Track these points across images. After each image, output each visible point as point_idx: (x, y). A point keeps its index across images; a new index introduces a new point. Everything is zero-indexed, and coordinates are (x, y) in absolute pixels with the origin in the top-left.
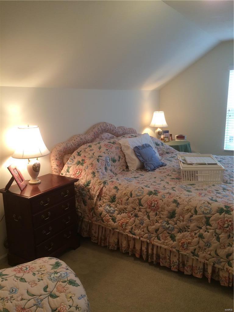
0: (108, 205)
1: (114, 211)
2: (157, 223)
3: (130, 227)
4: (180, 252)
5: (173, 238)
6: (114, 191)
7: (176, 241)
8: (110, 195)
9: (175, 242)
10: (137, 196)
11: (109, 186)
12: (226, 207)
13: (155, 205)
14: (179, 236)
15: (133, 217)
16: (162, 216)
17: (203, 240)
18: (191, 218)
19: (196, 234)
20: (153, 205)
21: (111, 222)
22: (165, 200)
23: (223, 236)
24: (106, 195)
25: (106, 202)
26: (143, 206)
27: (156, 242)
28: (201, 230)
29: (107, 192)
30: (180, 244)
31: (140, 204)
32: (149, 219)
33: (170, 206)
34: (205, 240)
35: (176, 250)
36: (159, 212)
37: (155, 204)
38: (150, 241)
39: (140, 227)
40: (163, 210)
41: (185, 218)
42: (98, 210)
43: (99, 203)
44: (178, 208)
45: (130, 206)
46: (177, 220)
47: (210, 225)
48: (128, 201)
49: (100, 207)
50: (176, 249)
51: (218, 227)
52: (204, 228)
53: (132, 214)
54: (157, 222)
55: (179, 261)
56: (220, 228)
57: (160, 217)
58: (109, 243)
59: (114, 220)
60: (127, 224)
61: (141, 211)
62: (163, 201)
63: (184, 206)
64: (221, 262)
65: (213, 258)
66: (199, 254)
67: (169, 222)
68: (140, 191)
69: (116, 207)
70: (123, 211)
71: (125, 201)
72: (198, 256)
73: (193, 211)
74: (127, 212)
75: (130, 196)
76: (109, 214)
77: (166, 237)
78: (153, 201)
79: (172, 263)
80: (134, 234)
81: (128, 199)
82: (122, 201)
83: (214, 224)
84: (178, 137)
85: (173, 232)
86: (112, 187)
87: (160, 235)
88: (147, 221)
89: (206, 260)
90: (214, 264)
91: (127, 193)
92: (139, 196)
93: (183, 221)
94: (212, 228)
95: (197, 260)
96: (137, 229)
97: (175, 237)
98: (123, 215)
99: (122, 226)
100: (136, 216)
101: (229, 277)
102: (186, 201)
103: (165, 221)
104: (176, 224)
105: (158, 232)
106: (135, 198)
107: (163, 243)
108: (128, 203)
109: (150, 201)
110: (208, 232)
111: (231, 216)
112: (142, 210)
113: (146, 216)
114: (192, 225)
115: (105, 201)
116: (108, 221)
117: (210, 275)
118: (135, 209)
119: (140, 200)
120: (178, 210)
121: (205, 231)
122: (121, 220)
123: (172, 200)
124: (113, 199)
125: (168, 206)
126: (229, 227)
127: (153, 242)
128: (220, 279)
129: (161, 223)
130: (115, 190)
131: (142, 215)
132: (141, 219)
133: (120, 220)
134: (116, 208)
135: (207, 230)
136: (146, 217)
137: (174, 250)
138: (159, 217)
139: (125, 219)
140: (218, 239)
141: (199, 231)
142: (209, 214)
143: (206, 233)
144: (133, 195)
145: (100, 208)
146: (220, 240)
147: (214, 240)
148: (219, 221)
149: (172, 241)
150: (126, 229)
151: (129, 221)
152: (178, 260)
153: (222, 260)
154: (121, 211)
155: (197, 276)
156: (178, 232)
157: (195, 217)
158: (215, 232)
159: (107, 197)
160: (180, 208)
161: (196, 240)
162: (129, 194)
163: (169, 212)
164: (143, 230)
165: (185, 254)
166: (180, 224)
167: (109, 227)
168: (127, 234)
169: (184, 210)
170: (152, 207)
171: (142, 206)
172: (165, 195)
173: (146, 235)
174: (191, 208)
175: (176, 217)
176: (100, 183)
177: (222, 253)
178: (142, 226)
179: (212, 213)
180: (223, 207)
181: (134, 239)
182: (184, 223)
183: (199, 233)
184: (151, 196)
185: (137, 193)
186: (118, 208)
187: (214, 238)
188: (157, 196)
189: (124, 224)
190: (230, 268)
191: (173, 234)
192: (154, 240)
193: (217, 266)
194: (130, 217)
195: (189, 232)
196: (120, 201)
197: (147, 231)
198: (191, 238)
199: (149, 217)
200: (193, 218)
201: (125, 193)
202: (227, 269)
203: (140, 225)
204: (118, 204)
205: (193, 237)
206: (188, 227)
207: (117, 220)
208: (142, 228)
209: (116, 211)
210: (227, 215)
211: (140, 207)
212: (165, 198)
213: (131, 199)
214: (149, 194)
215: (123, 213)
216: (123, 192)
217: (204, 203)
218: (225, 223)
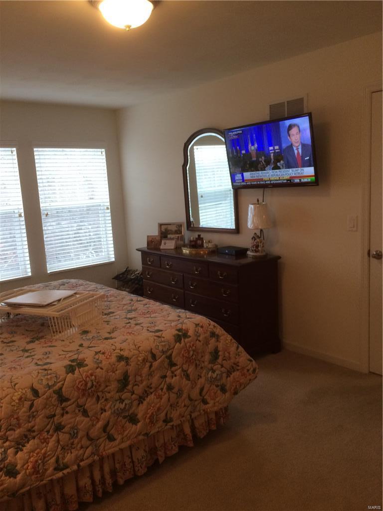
1: (5, 452)
2: (104, 413)
3: (53, 460)
4: (149, 433)
5: (133, 420)
7: (139, 422)
9: (139, 425)
10: (49, 387)
12: (178, 330)
13: (94, 383)
14: (141, 411)
15: (52, 436)
16: (108, 396)
17: (173, 391)
18: (152, 369)
19: (162, 389)
20: (89, 385)
21: (8, 481)
22: (105, 364)
23: (191, 370)
26: (69, 400)
27: (110, 448)
28: (167, 379)
30: (147, 421)
31: (62, 399)
32: (89, 417)
33: (117, 370)
34: (175, 390)
35: (143, 435)
36: (101, 391)
37: (92, 381)
38: (98, 455)
39: (72, 444)
40: (108, 384)
41: (144, 375)
44: (130, 365)
45: (40, 417)
46: (133, 387)
47: (175, 365)
48: (33, 409)
50: (142, 433)
51: (184, 362)
53: (48, 432)
54: (103, 410)
56: (186, 361)
57: (106, 400)
59: (12, 472)
60: (45, 458)
61: (67, 413)
62: (102, 369)
63: (137, 357)
64: (196, 407)
65: (189, 408)
66: (172, 416)
67: (123, 397)
68: (49, 377)
69: (7, 440)
70: (26, 436)
71: (28, 414)
72: (171, 420)
73: (150, 359)
74: (35, 434)
75: (33, 398)
77: (123, 427)
78: (88, 378)
79: (138, 464)
80: (66, 467)
81: (32, 406)
82: (18, 419)
83: (178, 360)
85: (131, 412)
87: (112, 432)
88: (83, 422)
89: (182, 417)
90: (191, 416)
91: (24, 394)
92: (54, 385)
93: (142, 381)
94: (178, 367)
95: (173, 426)
96: (68, 453)
97: (137, 415)
98: (29, 446)
99: (36, 470)
100: (59, 428)
101: (205, 420)
102: (134, 350)
103: (116, 401)
104: (133, 393)
105: (108, 428)
106: (47, 394)
107: (122, 440)
108: (35, 414)
109: (80, 382)
110: (176, 376)
111: (191, 338)
112: (68, 409)
113: (80, 414)
114: (155, 380)
117: (191, 435)
118: (51, 418)
119: (59, 392)
120: (131, 369)
121: (172, 377)
122: (30, 458)
123: (114, 359)
125: (114, 372)
126: (194, 353)
127: (104, 453)
128: (198, 431)
129: (110, 408)
131: (71, 418)
132: (72, 428)
133: (27, 462)
134: (7, 443)
135: (174, 375)
136: (80, 418)
137: (141, 437)
138: (103, 400)
139: (36, 452)
141: (166, 381)
142: (169, 350)
143: (174, 378)
144: (40, 392)
146: (191, 377)
147: (185, 381)
148: (182, 353)
149: (134, 426)
150: (46, 470)
151: (47, 449)
152: (145, 450)
153: (196, 403)
154: (19, 445)
155: (174, 452)
156: (139, 405)
157: (155, 365)
158: (183, 370)
160: (132, 364)
161: (165, 397)
162: (29, 394)
163: (119, 381)
164: (79, 446)
165: (156, 430)
166: (139, 390)
167: (2, 498)
168: (50, 478)
169: (139, 363)
170: (89, 389)
171: (67, 400)
172: (97, 357)
174: (146, 354)
175: (130, 383)
177: (195, 393)
178: (76, 441)
179: (172, 346)
180: (177, 332)
181: (61, 480)
182: (144, 383)
183: (165, 386)
184: (77, 372)
185: (45, 382)
186: (11, 441)
187: (184, 379)
188: (87, 365)
189: (40, 462)
190: (208, 405)
191: (132, 414)
192: (106, 448)
193: (193, 415)
194: (46, 441)
195: (153, 394)
196: (14, 422)
197: (88, 443)
198: (158, 400)
199: (85, 413)
200: (153, 368)
201: (19, 397)
202: (204, 410)
203: (72, 441)
204: (8, 433)
205: (160, 397)
206: (149, 387)
207: (18, 467)
208: (78, 443)
209: (9, 451)
210: (186, 340)
211: (64, 404)
212: (101, 362)
213: (38, 402)
214: (70, 372)
215: (28, 443)
216: (14, 398)
217: (155, 339)
218: (189, 352)
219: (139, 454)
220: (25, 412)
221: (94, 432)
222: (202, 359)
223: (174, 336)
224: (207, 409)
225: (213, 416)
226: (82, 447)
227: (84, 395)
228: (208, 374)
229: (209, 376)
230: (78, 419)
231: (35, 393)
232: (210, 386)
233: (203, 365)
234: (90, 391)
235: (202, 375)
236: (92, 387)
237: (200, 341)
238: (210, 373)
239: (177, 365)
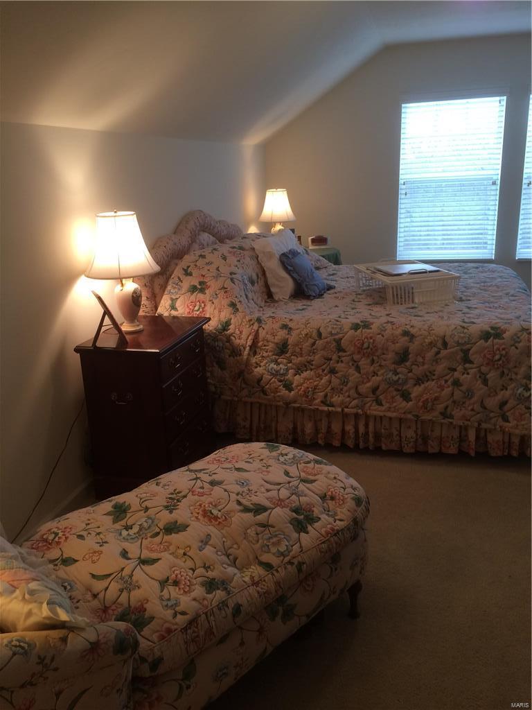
0: (272, 361)
1: (287, 370)
2: (375, 377)
3: (322, 394)
4: (421, 417)
5: (406, 396)
6: (282, 334)
7: (411, 401)
8: (276, 341)
9: (410, 403)
10: (331, 334)
11: (269, 325)
12: (492, 328)
13: (371, 346)
14: (416, 391)
15: (326, 375)
16: (383, 363)
17: (461, 388)
18: (437, 357)
19: (446, 381)
20: (366, 345)
21: (284, 392)
22: (388, 333)
23: (492, 375)
24: (266, 343)
25: (268, 356)
26: (345, 352)
27: (375, 410)
28: (456, 373)
29: (269, 337)
30: (421, 404)
31: (340, 349)
33: (397, 342)
34: (464, 388)
35: (413, 415)
36: (378, 356)
37: (369, 343)
38: (363, 411)
39: (342, 390)
40: (385, 352)
41: (427, 358)
42: (253, 374)
43: (253, 360)
44: (414, 343)
45: (319, 355)
46: (412, 365)
47: (471, 362)
48: (314, 347)
49: (256, 367)
50: (414, 413)
51: (485, 363)
52: (460, 368)
53: (323, 370)
54: (375, 374)
55: (417, 435)
56: (488, 364)
57: (380, 366)
58: (276, 431)
59: (288, 387)
60: (315, 389)
61: (342, 361)
62: (383, 336)
63: (424, 338)
64: (491, 418)
65: (479, 415)
66: (453, 413)
67: (399, 370)
68: (335, 327)
69: (291, 362)
70: (306, 366)
71: (310, 349)
72: (451, 417)
73: (439, 344)
74: (313, 367)
75: (317, 338)
76: (278, 377)
77: (393, 397)
78: (366, 340)
79: (406, 441)
80: (332, 405)
81: (314, 344)
82: (301, 349)
83: (477, 359)
84: (314, 241)
85: (404, 388)
86: (277, 326)
87: (381, 397)
88: (354, 376)
89: (467, 420)
90: (479, 424)
91: (310, 332)
92: (336, 334)
93: (423, 364)
94: (475, 365)
95: (451, 423)
96: (336, 395)
97: (410, 394)
98: (305, 374)
99: (306, 394)
100: (333, 371)
101: (503, 440)
102: (425, 330)
103: (390, 371)
104: (411, 371)
105: (378, 393)
106: (328, 339)
107: (389, 409)
108: (315, 351)
109: (358, 340)
110: (468, 374)
111: (504, 341)
112: (343, 359)
113: (353, 367)
114: (440, 368)
115: (265, 354)
116: (276, 390)
117: (474, 444)
118: (328, 360)
119: (338, 342)
120: (413, 347)
121: (463, 374)
122: (304, 383)
123: (399, 331)
124: (282, 349)
125: (394, 343)
126: (502, 358)
127: (368, 411)
128: (489, 446)
129: (383, 374)
130: (285, 331)
131: (345, 368)
132: (345, 376)
133: (301, 385)
134: (290, 365)
135: (466, 371)
136: (352, 371)
137: (409, 416)
138: (378, 364)
139: (310, 381)
140: (485, 382)
141: (453, 375)
142: (468, 344)
143: (465, 375)
144: (323, 335)
145: (256, 370)
146: (489, 383)
147: (479, 384)
148: (486, 351)
149: (405, 402)
150: (315, 399)
151: (319, 383)
152: (416, 432)
153: (492, 415)
154: (299, 370)
155: (450, 452)
156: (415, 385)
157: (444, 353)
158: (480, 372)
159: (271, 346)
160: (416, 343)
161: (447, 391)
162: (315, 334)
163: (397, 353)
164: (347, 394)
165: (429, 418)
166: (418, 371)
167: (279, 401)
168: (316, 407)
169: (424, 344)
170: (365, 349)
172: (385, 325)
173: (354, 403)
174: (436, 338)
175: (410, 360)
176: (252, 323)
177: (492, 403)
178: (345, 388)
179: (473, 341)
180: (490, 329)
181: (329, 414)
182: (426, 367)
183: (452, 379)
184: (359, 331)
185: (329, 329)
186: (294, 364)
187: (479, 382)
188: (371, 329)
189: (310, 389)
190: (507, 424)
191: (405, 390)
192: (372, 408)
193: (484, 426)
194: (320, 376)
195: (435, 381)
196: (297, 350)
197: (356, 396)
198: (439, 390)
199: (358, 369)
200: (440, 356)
201: (306, 333)
202: (501, 427)
203: (341, 387)
204: (292, 357)
205: (442, 388)
206: (432, 373)
207: (293, 386)
208: (347, 391)
209: (290, 371)
210: (496, 341)
211: (340, 354)
212: (386, 330)
213: (319, 343)
214: (354, 329)
215: (306, 371)
216: (302, 333)
217: (456, 328)
218: (495, 354)
219: (410, 433)
220: (307, 346)
221: (364, 388)
222: (515, 370)
223: (482, 332)
224: (505, 427)
225: (516, 441)
226: (349, 396)
227: (359, 352)
228: (518, 389)
229: (519, 392)
230: (350, 371)
231: (320, 335)
232: (518, 405)
233: (514, 377)
234: (365, 351)
235: (509, 388)
236: (368, 347)
237: (517, 348)
238: (521, 390)
239: (473, 363)
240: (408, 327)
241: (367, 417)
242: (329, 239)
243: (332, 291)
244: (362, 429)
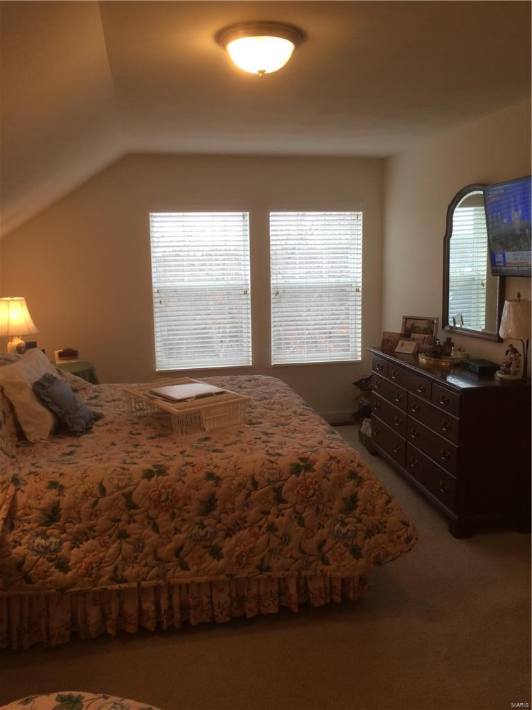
0: (38, 535)
1: (60, 543)
2: (178, 535)
3: (110, 568)
4: (235, 575)
5: (216, 553)
6: (51, 495)
7: (223, 558)
8: (42, 506)
9: (222, 561)
10: (119, 488)
11: (31, 486)
12: (301, 459)
13: (170, 497)
14: (227, 545)
15: (114, 542)
16: (187, 516)
17: (276, 533)
18: (248, 500)
19: (260, 527)
20: (164, 497)
21: (57, 575)
22: (189, 478)
23: (308, 514)
24: (28, 512)
25: (31, 529)
26: (138, 508)
28: (270, 517)
29: (32, 502)
30: (234, 559)
31: (131, 505)
32: (159, 533)
33: (201, 489)
34: (280, 533)
35: (227, 575)
36: (179, 509)
37: (168, 493)
38: (165, 580)
39: (136, 558)
40: (188, 502)
41: (236, 503)
42: (11, 557)
43: (10, 537)
44: (220, 487)
45: (103, 518)
46: (220, 514)
47: (285, 502)
48: (97, 507)
49: (15, 547)
50: (226, 573)
51: (299, 501)
52: (274, 510)
53: (110, 536)
54: (177, 531)
55: (231, 598)
56: (302, 501)
57: (183, 520)
58: (48, 630)
59: (63, 566)
60: (101, 563)
61: (134, 521)
62: (183, 482)
63: (231, 480)
64: (310, 564)
65: (298, 562)
66: (271, 564)
67: (206, 522)
68: (122, 477)
69: (65, 532)
70: (86, 534)
71: (91, 510)
72: (269, 569)
73: (249, 485)
74: (96, 534)
76: (48, 555)
77: (201, 557)
78: (163, 490)
79: (219, 608)
80: (124, 580)
81: (96, 503)
82: (78, 513)
83: (290, 497)
84: (61, 355)
85: (214, 543)
86: (42, 485)
87: (187, 559)
88: (151, 537)
89: (286, 570)
90: (300, 573)
91: (90, 488)
92: (124, 488)
93: (233, 510)
94: (289, 505)
95: (270, 577)
96: (129, 566)
97: (221, 549)
98: (86, 545)
99: (88, 573)
100: (123, 535)
101: (325, 586)
102: (231, 470)
103: (196, 524)
104: (219, 521)
105: (182, 553)
106: (115, 495)
107: (197, 573)
108: (98, 512)
109: (154, 491)
110: (283, 515)
111: (315, 473)
112: (136, 517)
113: (150, 527)
114: (252, 513)
115: (27, 527)
116: (46, 574)
117: (296, 596)
118: (116, 522)
119: (128, 496)
120: (221, 492)
121: (278, 516)
122: (84, 558)
123: (202, 475)
124: (52, 515)
125: (198, 491)
126: (316, 493)
127: (172, 580)
128: (311, 595)
129: (187, 530)
130: (54, 492)
131: (140, 529)
132: (138, 540)
133: (82, 562)
134: (64, 536)
135: (280, 513)
136: (148, 531)
137: (222, 577)
138: (180, 519)
139: (93, 553)
140: (301, 522)
141: (267, 519)
142: (279, 481)
143: (280, 518)
144: (108, 491)
145: (14, 551)
146: (306, 522)
147: (295, 526)
148: (298, 488)
149: (215, 561)
150: (101, 576)
151: (105, 555)
152: (230, 595)
153: (311, 559)
154: (77, 541)
155: (271, 611)
156: (226, 537)
157: (255, 494)
158: (295, 511)
159: (35, 514)
160: (224, 486)
161: (263, 538)
162: (96, 491)
163: (202, 502)
164: (144, 562)
165: (245, 575)
166: (228, 519)
167: (50, 589)
168: (103, 587)
169: (232, 487)
170: (163, 502)
171: (136, 507)
172: (183, 468)
173: (154, 572)
174: (245, 479)
175: (218, 508)
176: (5, 486)
177: (310, 545)
178: (141, 555)
179: (284, 477)
180: (298, 461)
181: (120, 593)
182: (236, 513)
183: (266, 525)
184: (153, 480)
185: (115, 482)
186: (69, 535)
187: (295, 523)
188: (168, 475)
189: (94, 565)
190: (327, 567)
191: (214, 545)
192: (175, 575)
193: (304, 573)
194: (106, 545)
195: (248, 529)
196: (74, 514)
197: (155, 562)
198: (253, 539)
199: (155, 528)
200: (251, 498)
201: (84, 490)
202: (322, 571)
203: (135, 554)
204: (67, 524)
205: (256, 536)
206: (244, 520)
207: (70, 564)
208: (142, 559)
209: (65, 544)
210: (308, 474)
211: (132, 511)
212: (185, 475)
213: (103, 501)
214: (146, 477)
215: (87, 541)
216: (80, 490)
217: (264, 463)
218: (308, 490)
219: (222, 598)
220: (87, 508)
221: (164, 552)
222: (329, 504)
223: (292, 465)
224: (327, 571)
225: (337, 584)
226: (146, 565)
227: (156, 507)
228: (334, 526)
229: (336, 528)
230: (146, 532)
231: (103, 490)
232: (337, 543)
233: (329, 512)
234: (164, 504)
235: (326, 525)
236: (167, 499)
237: (328, 479)
238: (338, 526)
239: (287, 503)
240: (211, 467)
241: (170, 587)
242: (79, 351)
243: (100, 422)
244: (164, 604)
